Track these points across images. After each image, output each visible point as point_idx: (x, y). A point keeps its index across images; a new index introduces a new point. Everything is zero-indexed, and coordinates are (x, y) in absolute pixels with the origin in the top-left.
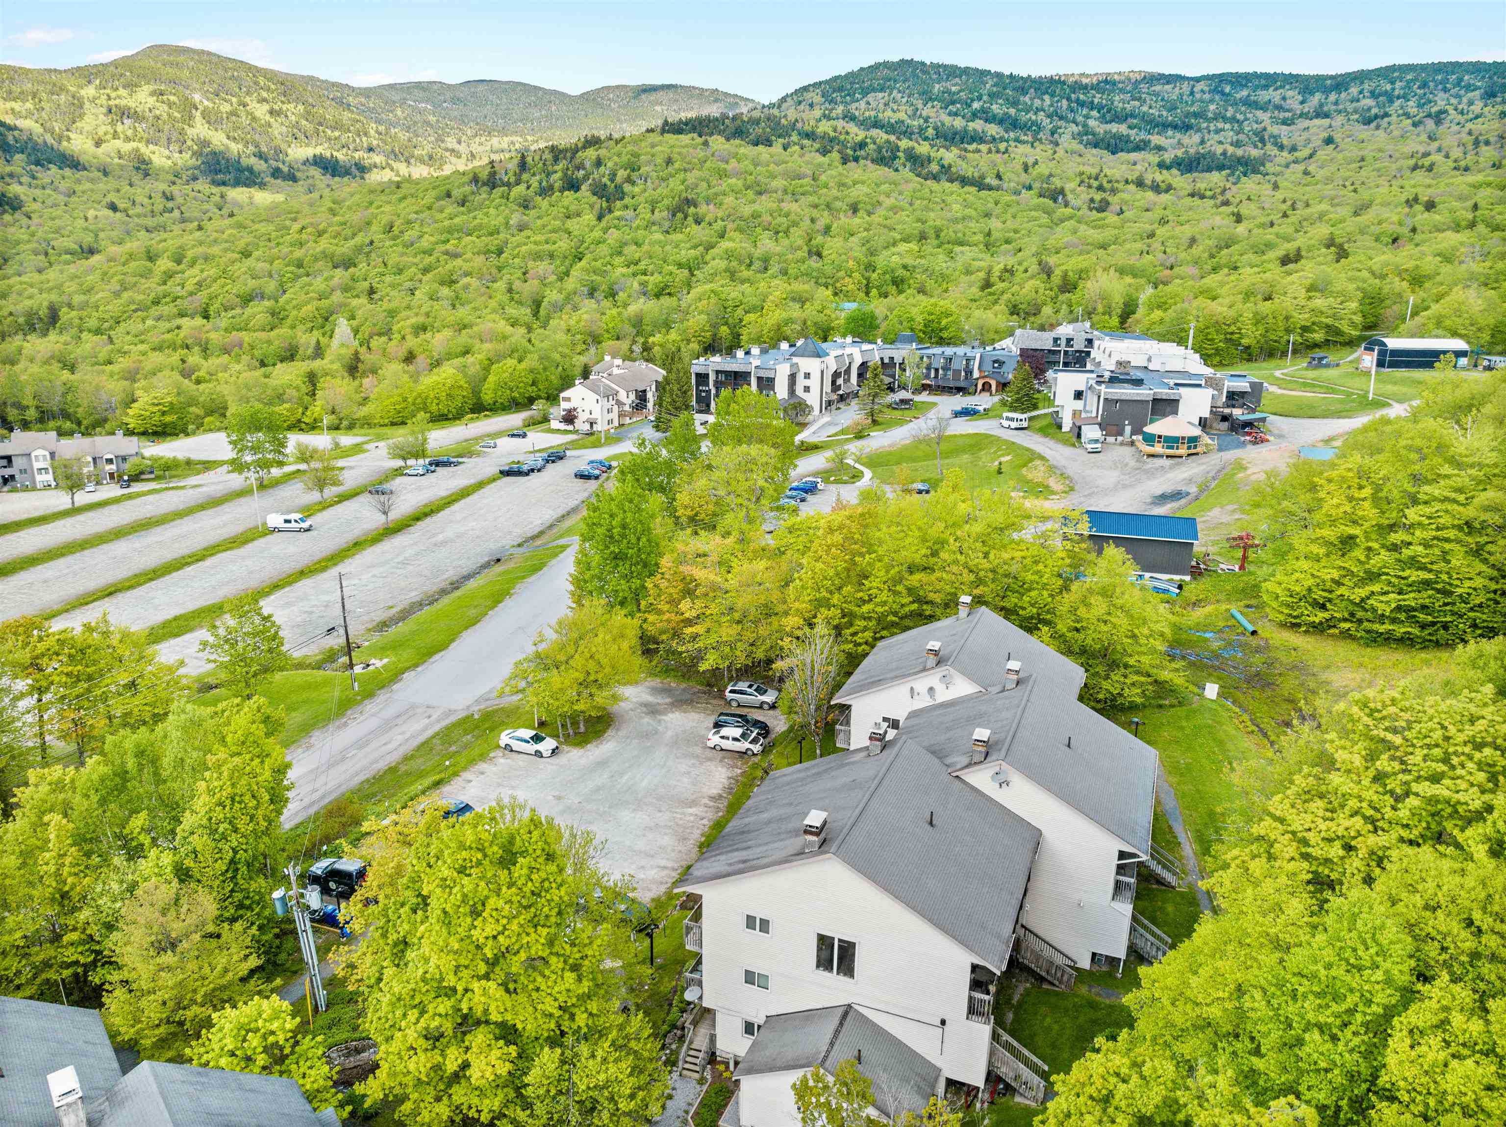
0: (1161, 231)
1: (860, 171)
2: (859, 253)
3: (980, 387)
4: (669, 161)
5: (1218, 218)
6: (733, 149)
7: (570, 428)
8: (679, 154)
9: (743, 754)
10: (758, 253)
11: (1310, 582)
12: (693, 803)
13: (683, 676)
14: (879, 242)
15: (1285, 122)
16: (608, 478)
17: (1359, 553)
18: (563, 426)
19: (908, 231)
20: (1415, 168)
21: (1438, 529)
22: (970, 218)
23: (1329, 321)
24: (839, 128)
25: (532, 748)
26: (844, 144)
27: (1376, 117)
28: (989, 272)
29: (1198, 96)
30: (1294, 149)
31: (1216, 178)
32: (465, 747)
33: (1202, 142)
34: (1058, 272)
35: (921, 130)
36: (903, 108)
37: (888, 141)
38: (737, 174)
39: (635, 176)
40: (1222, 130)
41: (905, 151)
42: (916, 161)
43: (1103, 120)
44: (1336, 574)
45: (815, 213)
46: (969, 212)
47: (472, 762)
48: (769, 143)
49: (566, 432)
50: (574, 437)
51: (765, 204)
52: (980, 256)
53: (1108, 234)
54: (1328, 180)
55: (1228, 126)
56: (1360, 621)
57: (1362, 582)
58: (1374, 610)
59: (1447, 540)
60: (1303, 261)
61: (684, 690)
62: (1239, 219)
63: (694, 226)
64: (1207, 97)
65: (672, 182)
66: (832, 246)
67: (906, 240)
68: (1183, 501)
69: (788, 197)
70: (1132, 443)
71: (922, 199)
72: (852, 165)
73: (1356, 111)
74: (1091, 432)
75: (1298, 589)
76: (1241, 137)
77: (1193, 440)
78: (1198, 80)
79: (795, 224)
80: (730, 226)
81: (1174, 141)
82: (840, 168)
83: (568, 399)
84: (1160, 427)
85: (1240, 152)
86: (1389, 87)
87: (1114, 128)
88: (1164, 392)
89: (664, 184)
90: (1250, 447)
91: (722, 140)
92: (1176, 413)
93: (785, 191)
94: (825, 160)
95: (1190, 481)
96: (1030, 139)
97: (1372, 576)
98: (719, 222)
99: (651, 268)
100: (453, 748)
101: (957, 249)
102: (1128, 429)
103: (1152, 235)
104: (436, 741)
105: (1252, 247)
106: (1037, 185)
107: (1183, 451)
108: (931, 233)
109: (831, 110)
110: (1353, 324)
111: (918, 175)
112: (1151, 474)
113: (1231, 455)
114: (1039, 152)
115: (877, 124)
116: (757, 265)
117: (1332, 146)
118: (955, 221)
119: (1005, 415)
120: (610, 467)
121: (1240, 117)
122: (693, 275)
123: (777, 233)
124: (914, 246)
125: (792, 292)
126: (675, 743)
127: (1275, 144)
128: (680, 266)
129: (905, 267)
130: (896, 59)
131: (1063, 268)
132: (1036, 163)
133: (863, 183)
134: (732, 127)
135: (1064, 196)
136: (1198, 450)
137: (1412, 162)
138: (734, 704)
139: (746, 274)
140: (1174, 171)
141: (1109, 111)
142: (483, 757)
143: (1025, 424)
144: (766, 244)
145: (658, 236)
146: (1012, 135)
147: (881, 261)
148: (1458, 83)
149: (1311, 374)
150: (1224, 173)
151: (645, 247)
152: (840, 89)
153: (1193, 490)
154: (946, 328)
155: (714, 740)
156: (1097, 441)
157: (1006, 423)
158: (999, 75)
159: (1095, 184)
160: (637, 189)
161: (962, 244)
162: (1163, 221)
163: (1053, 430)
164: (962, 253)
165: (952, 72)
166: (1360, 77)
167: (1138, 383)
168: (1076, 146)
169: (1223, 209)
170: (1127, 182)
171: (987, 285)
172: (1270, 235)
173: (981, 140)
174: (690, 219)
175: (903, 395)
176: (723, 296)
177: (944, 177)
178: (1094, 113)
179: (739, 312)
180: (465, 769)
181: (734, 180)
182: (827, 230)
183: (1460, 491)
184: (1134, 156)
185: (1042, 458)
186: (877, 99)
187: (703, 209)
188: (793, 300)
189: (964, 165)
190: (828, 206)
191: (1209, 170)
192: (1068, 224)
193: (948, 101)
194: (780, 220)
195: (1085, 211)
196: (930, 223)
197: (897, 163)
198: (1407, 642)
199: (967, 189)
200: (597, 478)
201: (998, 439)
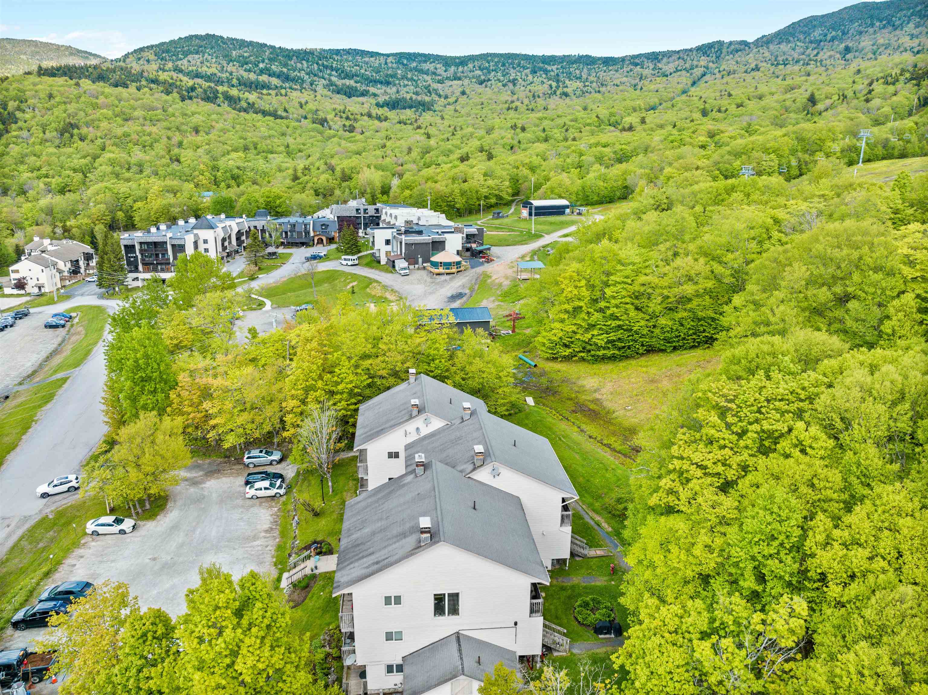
0: (388, 144)
1: (194, 106)
2: (206, 159)
3: (316, 241)
4: (51, 96)
5: (418, 136)
6: (100, 89)
7: (22, 292)
8: (58, 91)
9: (273, 497)
10: (133, 160)
11: (561, 334)
12: (255, 538)
13: (204, 454)
14: (217, 152)
15: (439, 82)
16: (72, 326)
17: (583, 315)
18: (15, 292)
19: (236, 145)
20: (508, 109)
21: (622, 298)
22: (274, 136)
23: (497, 192)
24: (175, 78)
25: (116, 529)
26: (180, 88)
27: (484, 81)
28: (295, 170)
29: (390, 65)
30: (446, 97)
31: (409, 114)
32: (52, 540)
33: (398, 92)
34: (338, 169)
35: (229, 81)
36: (213, 65)
37: (210, 87)
38: (107, 106)
39: (23, 106)
40: (407, 85)
41: (222, 93)
42: (231, 100)
43: (339, 77)
44: (574, 328)
45: (170, 133)
46: (272, 132)
47: (67, 551)
48: (126, 86)
49: (18, 296)
50: (28, 298)
51: (132, 128)
52: (286, 160)
53: (360, 145)
54: (468, 115)
55: (410, 83)
56: (589, 351)
57: (587, 330)
58: (596, 344)
59: (627, 303)
60: (471, 160)
61: (210, 464)
62: (429, 136)
63: (79, 142)
64: (395, 65)
65: (56, 111)
66: (187, 155)
67: (236, 150)
68: (465, 299)
69: (148, 123)
70: (424, 268)
71: (240, 124)
72: (188, 102)
73: (473, 77)
74: (401, 264)
75: (555, 338)
76: (418, 89)
77: (458, 263)
78: (388, 55)
79: (156, 141)
80: (108, 142)
81: (383, 91)
82: (181, 103)
83: (17, 271)
84: (438, 258)
85: (419, 98)
86: (487, 65)
87: (347, 82)
88: (437, 237)
89: (50, 113)
90: (486, 264)
91: (90, 82)
92: (444, 249)
93: (145, 119)
94: (169, 98)
95: (463, 286)
96: (298, 87)
97: (592, 326)
98: (99, 140)
99: (51, 173)
100: (41, 545)
101: (270, 156)
102: (420, 260)
103: (384, 146)
104: (24, 543)
105: (442, 152)
106: (310, 116)
107: (454, 270)
108: (251, 146)
109: (164, 65)
110: (508, 194)
111: (234, 109)
112: (442, 284)
113: (479, 270)
114: (306, 96)
115: (198, 75)
116: (134, 169)
117: (465, 96)
118: (265, 138)
119: (343, 257)
120: (71, 317)
121: (415, 78)
122: (86, 177)
123: (144, 147)
124: (241, 154)
125: (166, 186)
126: (221, 501)
127: (436, 94)
128: (75, 171)
129: (238, 168)
130: (203, 34)
131: (341, 166)
132: (307, 103)
133: (199, 113)
134: (95, 74)
135: (328, 123)
136: (462, 268)
137: (507, 105)
138: (251, 466)
139: (127, 175)
140: (386, 108)
141: (342, 72)
142: (76, 544)
143: (356, 262)
144: (138, 155)
145: (52, 150)
146: (287, 85)
147: (222, 163)
148: (519, 65)
149: (497, 222)
150: (413, 110)
151: (44, 158)
152: (167, 51)
153: (467, 291)
154: (280, 206)
155: (251, 492)
156: (405, 269)
157: (344, 263)
158: (273, 47)
159: (344, 116)
160: (27, 116)
161: (272, 153)
162: (388, 138)
163: (375, 264)
164: (274, 158)
165: (243, 44)
166: (472, 58)
167: (420, 233)
168: (325, 92)
169: (418, 130)
170: (362, 114)
171: (295, 178)
172: (449, 145)
173: (269, 88)
174: (76, 138)
175: (271, 249)
176: (115, 191)
177: (251, 111)
178: (334, 73)
179: (129, 201)
180: (64, 558)
181: (105, 111)
182: (180, 145)
183: (627, 277)
184: (361, 99)
185: (377, 282)
186: (195, 59)
187: (84, 130)
188: (168, 191)
189: (263, 104)
190: (178, 128)
191: (405, 108)
192: (335, 140)
193: (243, 62)
194: (144, 138)
195: (341, 132)
196: (249, 140)
197: (219, 101)
198: (613, 358)
199: (268, 118)
200: (63, 326)
201: (343, 272)
